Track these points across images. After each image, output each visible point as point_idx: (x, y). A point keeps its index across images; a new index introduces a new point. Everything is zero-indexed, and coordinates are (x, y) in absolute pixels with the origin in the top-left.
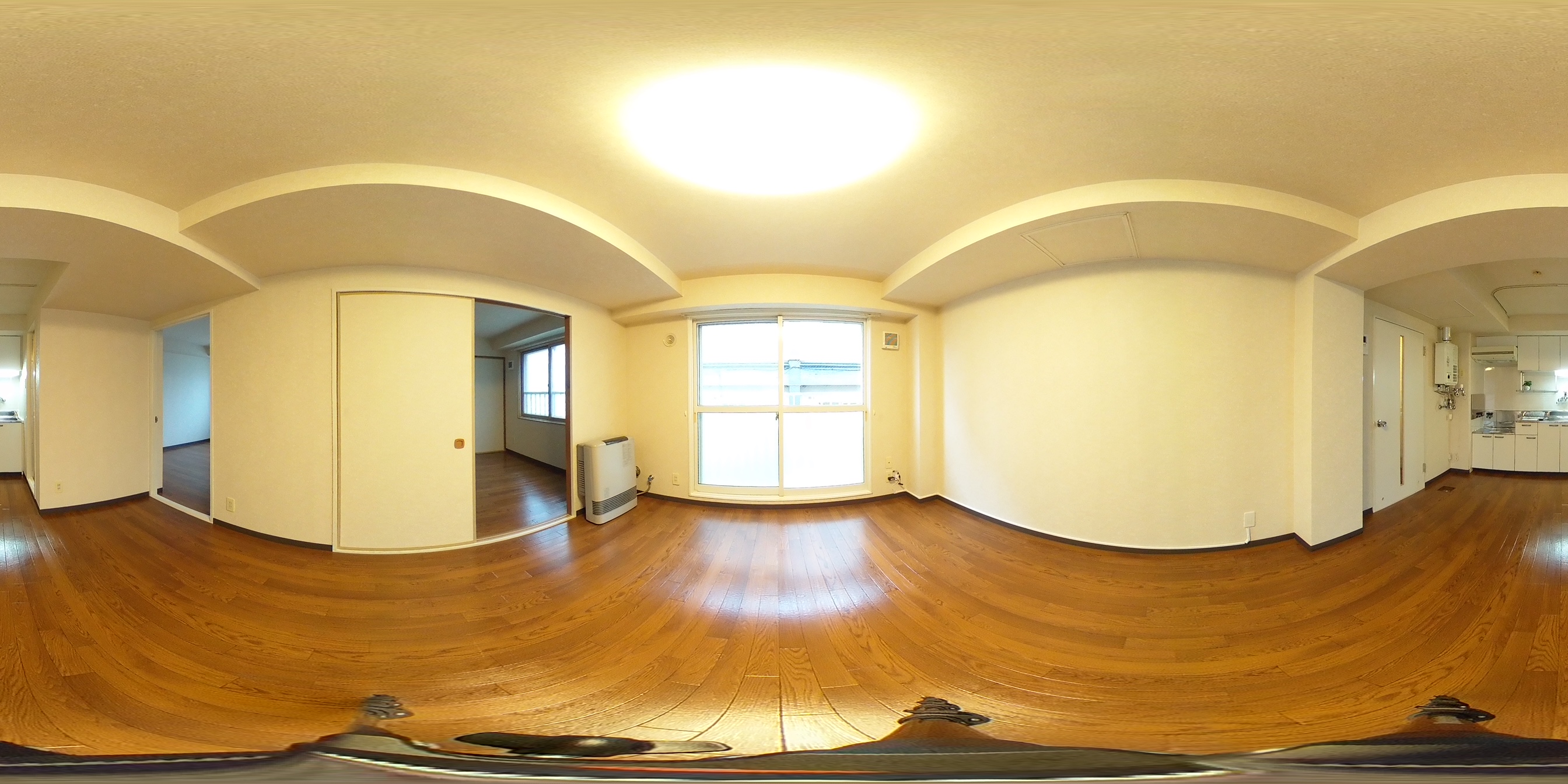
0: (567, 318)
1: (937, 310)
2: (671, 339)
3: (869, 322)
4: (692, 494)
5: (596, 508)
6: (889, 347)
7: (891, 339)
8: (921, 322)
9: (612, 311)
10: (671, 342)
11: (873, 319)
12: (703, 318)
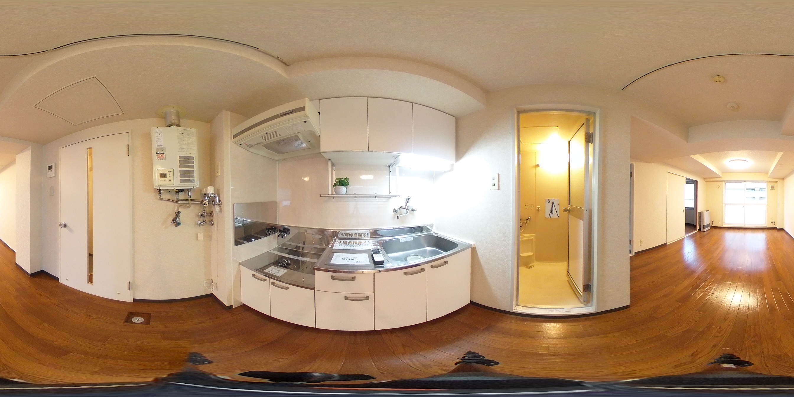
0: (697, 181)
1: (783, 179)
2: (719, 186)
3: (767, 183)
4: (723, 225)
5: (704, 227)
6: (772, 189)
7: (772, 187)
8: (780, 182)
9: (704, 179)
10: (719, 187)
11: (768, 182)
12: (726, 182)
